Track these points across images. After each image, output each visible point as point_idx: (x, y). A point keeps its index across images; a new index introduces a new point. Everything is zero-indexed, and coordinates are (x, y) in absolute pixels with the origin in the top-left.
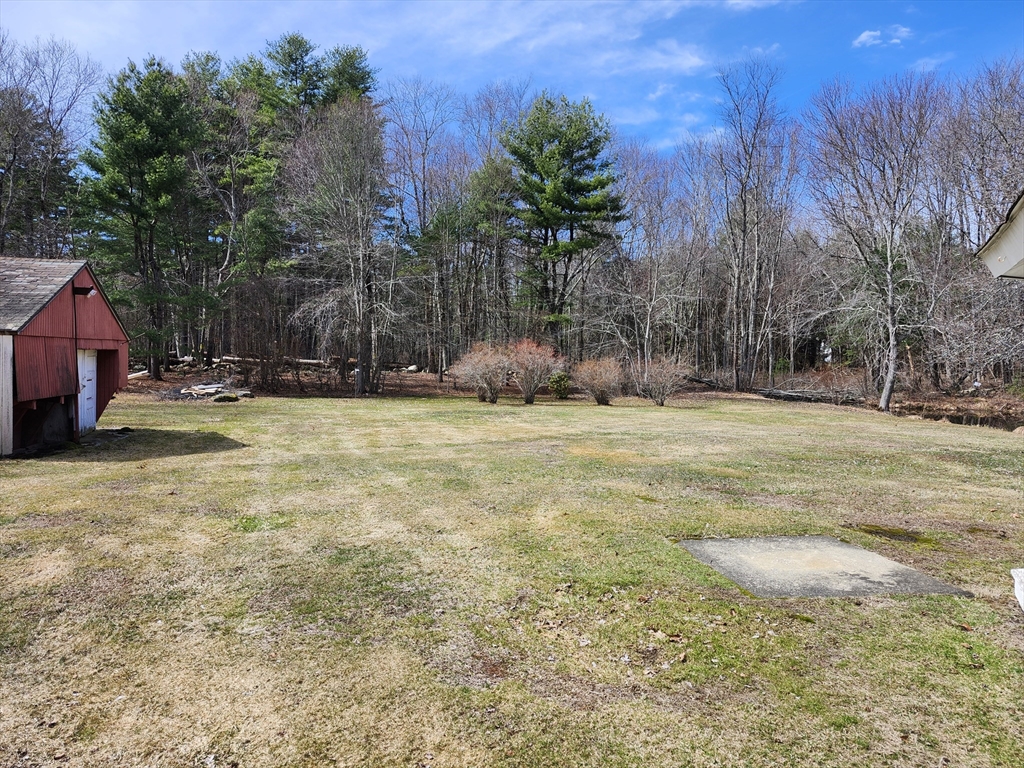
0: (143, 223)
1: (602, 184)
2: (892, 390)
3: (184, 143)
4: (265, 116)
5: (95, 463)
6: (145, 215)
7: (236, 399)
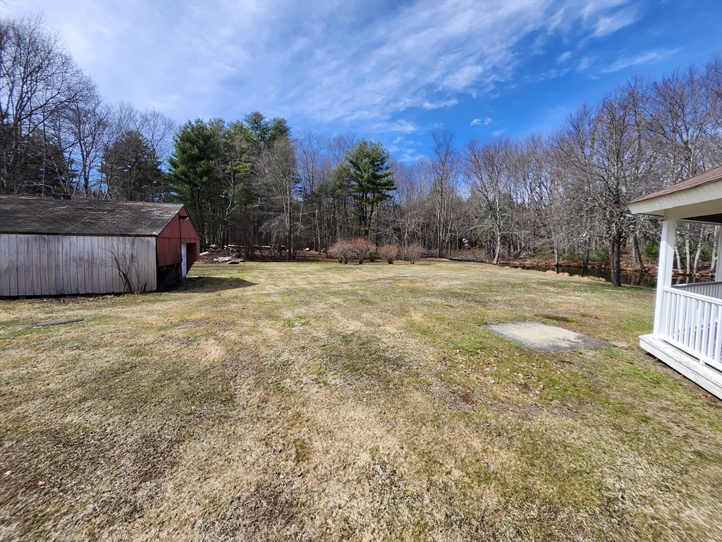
0: (195, 189)
1: (387, 175)
2: (498, 257)
3: (212, 155)
4: (245, 145)
5: (196, 294)
6: (196, 185)
7: (238, 263)
